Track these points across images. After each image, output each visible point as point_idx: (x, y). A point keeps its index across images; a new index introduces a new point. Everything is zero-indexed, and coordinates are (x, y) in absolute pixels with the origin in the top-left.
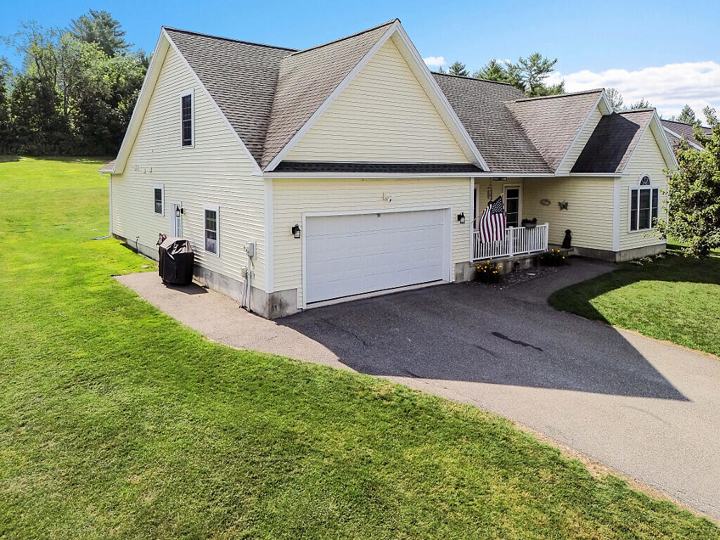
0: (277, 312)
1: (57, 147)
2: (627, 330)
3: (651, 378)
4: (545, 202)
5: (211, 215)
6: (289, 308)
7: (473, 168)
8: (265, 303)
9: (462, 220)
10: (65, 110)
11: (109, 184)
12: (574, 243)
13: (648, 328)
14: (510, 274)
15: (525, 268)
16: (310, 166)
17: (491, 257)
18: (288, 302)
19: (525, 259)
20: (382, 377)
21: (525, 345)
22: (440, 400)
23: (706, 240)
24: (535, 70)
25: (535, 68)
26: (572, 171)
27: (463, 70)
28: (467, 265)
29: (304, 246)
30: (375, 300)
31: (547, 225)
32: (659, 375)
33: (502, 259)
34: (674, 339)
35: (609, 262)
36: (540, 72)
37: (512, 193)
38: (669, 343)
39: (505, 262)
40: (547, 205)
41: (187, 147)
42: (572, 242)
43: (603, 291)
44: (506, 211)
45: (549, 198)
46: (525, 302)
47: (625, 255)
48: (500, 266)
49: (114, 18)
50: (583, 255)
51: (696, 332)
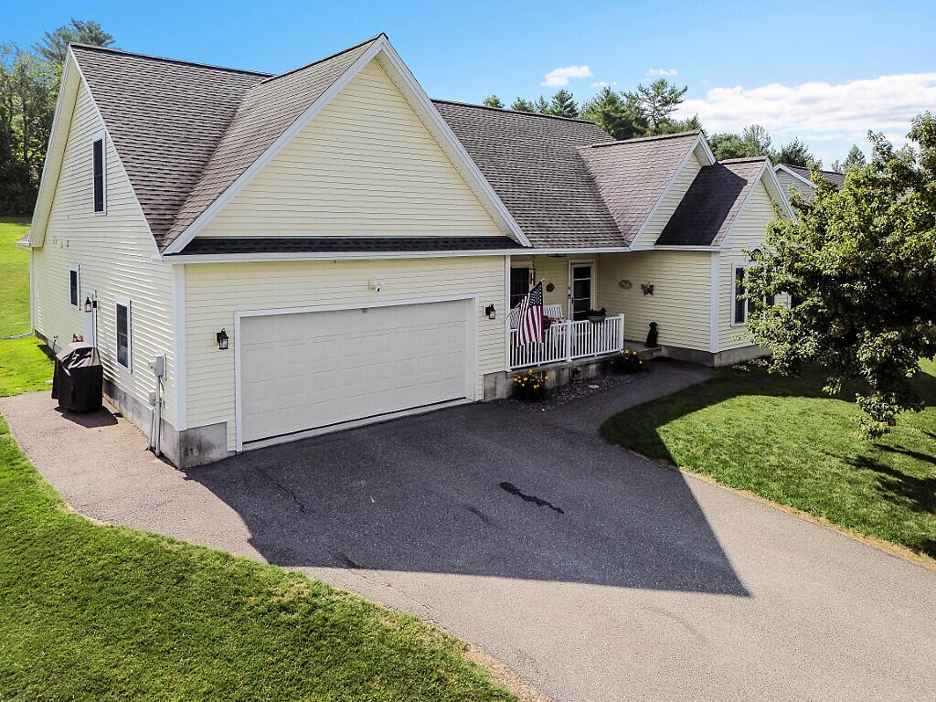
0: (195, 457)
1: (13, 204)
2: (697, 475)
3: (703, 557)
4: (625, 284)
5: (122, 311)
6: (214, 451)
7: (508, 242)
8: (176, 446)
9: (492, 314)
10: (25, 154)
11: (31, 260)
12: (661, 341)
13: (727, 471)
14: (565, 386)
15: (590, 377)
16: (245, 244)
17: (539, 363)
18: (212, 442)
19: (588, 364)
20: (297, 570)
21: (540, 503)
22: (368, 609)
23: (798, 349)
24: (659, 101)
25: (659, 98)
26: (658, 243)
27: (570, 101)
28: (500, 376)
29: (238, 361)
30: (353, 433)
31: (622, 316)
32: (718, 550)
33: (554, 365)
34: (758, 488)
35: (706, 366)
36: (667, 103)
37: (582, 273)
38: (749, 494)
39: (559, 370)
40: (627, 288)
41: (99, 213)
42: (659, 339)
43: (680, 414)
44: (572, 296)
45: (629, 279)
46: (569, 432)
47: (728, 357)
48: (551, 376)
49: (105, 30)
50: (673, 357)
51: (791, 477)
